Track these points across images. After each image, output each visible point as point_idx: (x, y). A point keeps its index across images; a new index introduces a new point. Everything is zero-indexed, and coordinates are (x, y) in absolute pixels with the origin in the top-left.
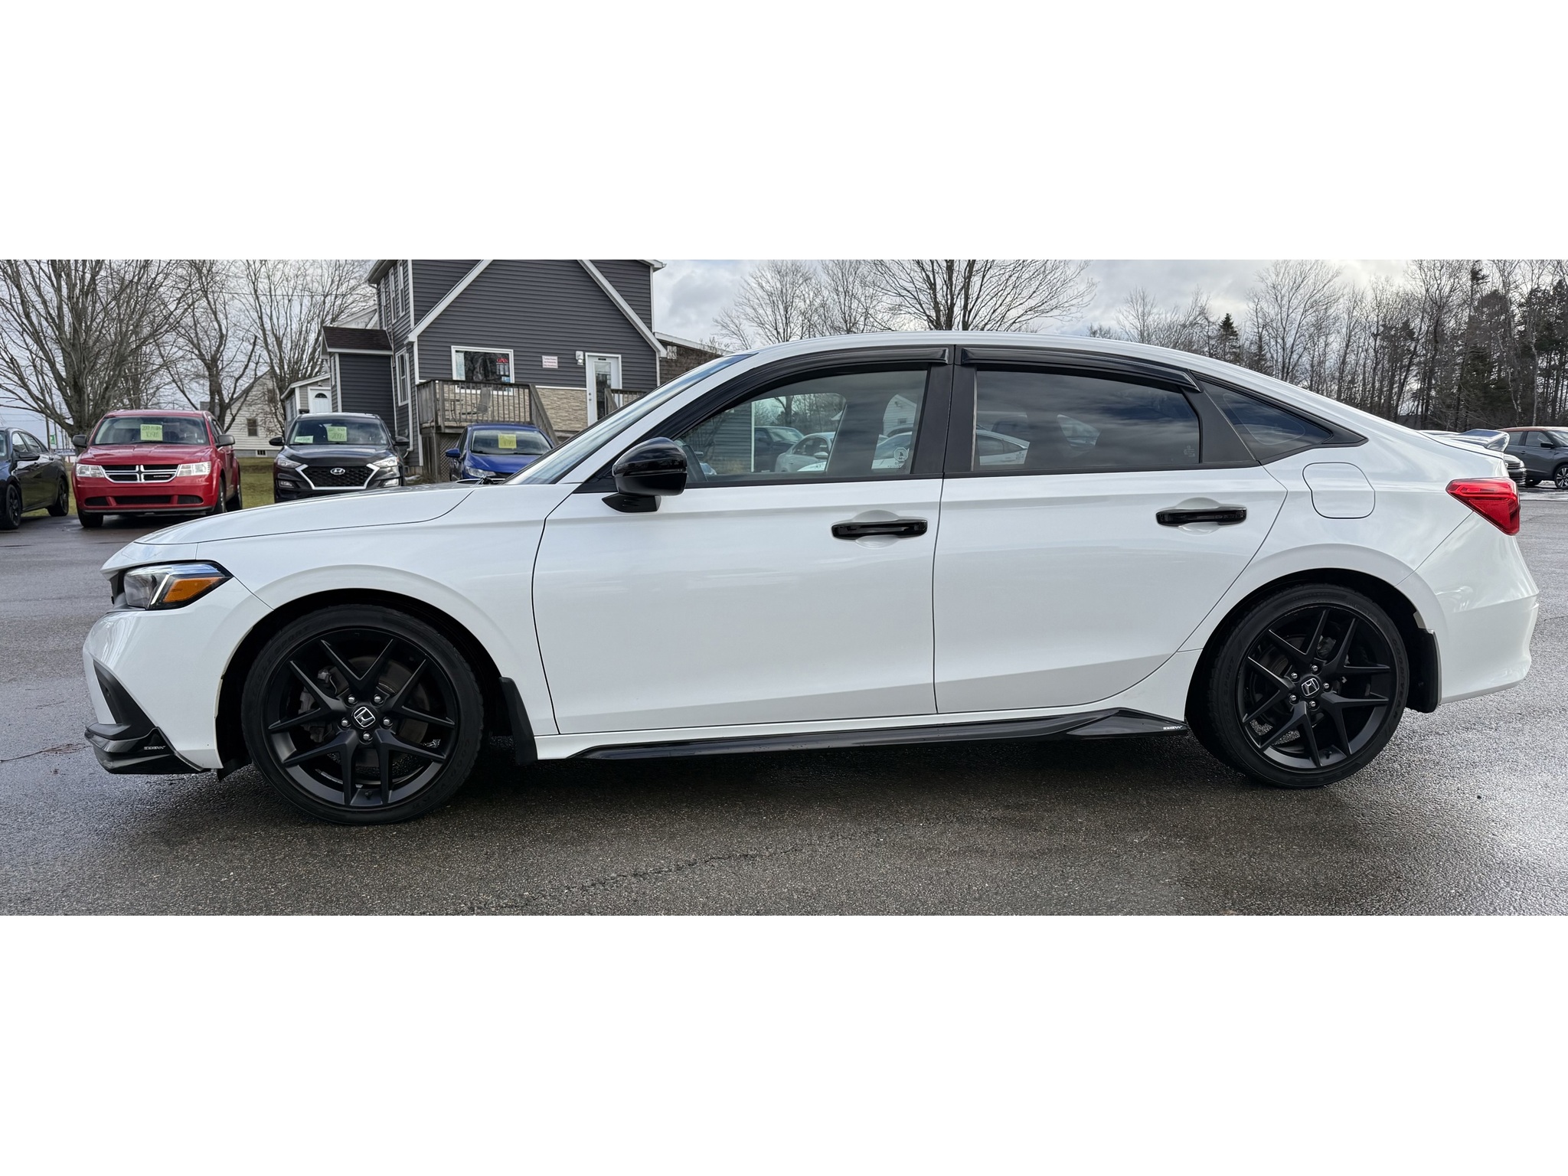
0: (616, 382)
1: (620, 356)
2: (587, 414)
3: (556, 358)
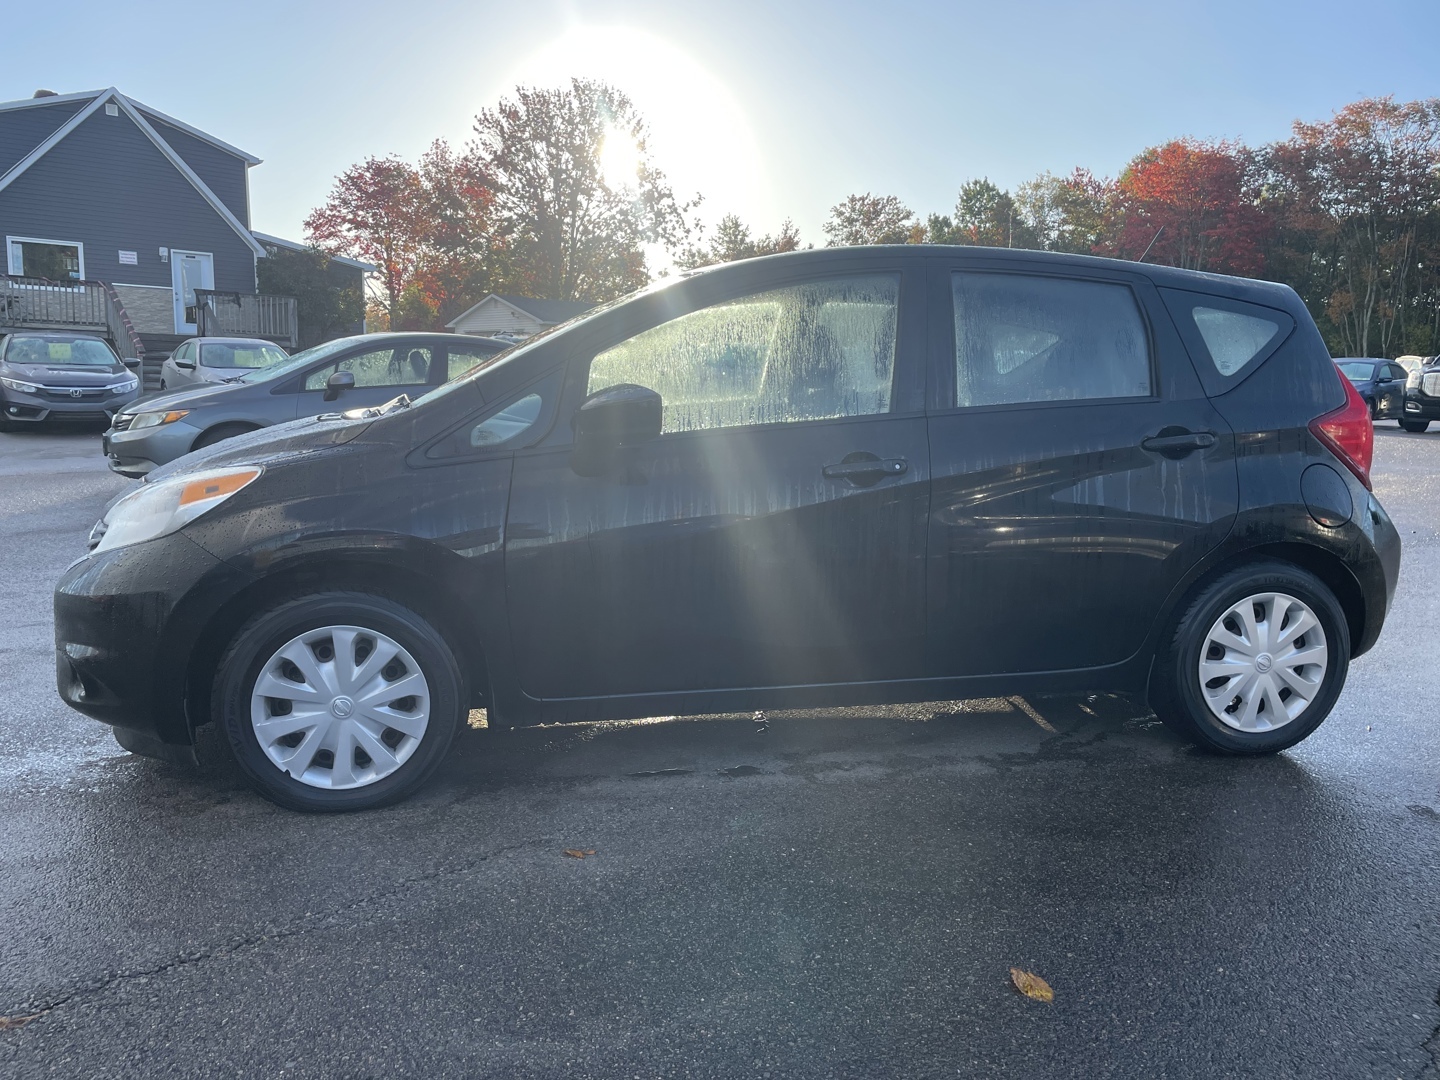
0: (208, 283)
1: (211, 255)
3: (135, 253)
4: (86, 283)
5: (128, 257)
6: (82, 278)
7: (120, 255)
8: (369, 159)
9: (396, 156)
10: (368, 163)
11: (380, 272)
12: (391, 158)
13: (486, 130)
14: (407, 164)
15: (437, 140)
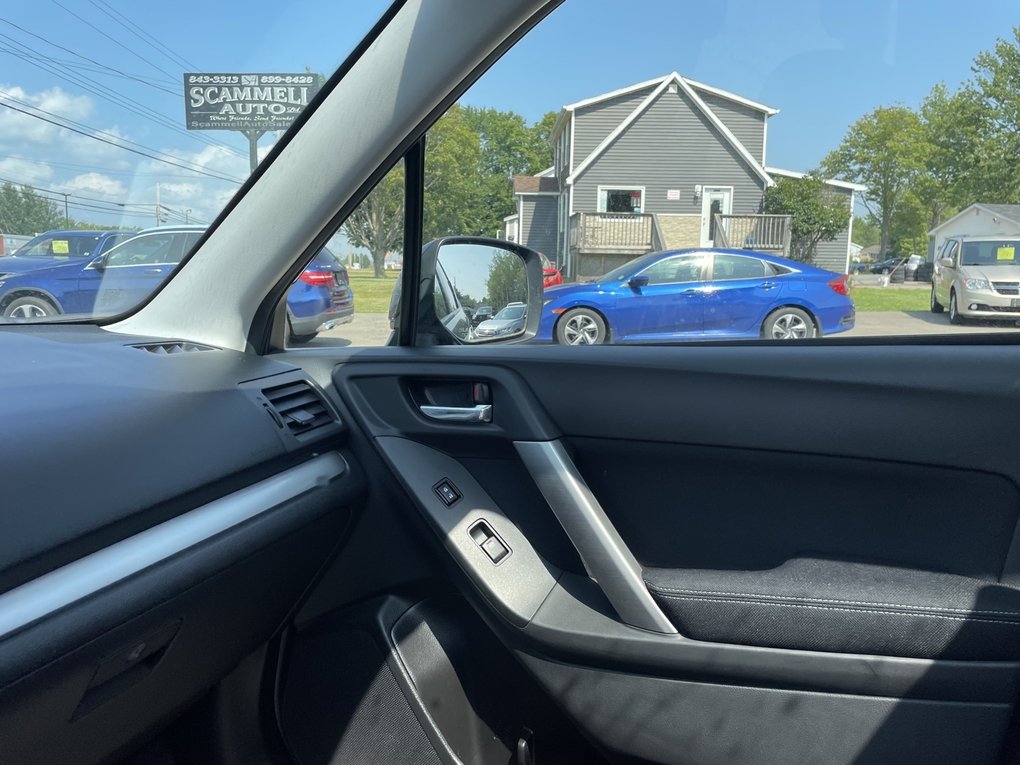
0: (726, 208)
1: (732, 187)
2: (700, 235)
4: (643, 215)
5: (674, 195)
6: (642, 211)
7: (669, 194)
8: (878, 109)
9: (899, 103)
10: (876, 111)
11: (877, 195)
12: (895, 105)
13: (982, 69)
14: (908, 108)
15: (937, 85)
